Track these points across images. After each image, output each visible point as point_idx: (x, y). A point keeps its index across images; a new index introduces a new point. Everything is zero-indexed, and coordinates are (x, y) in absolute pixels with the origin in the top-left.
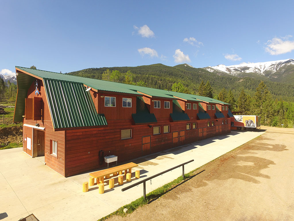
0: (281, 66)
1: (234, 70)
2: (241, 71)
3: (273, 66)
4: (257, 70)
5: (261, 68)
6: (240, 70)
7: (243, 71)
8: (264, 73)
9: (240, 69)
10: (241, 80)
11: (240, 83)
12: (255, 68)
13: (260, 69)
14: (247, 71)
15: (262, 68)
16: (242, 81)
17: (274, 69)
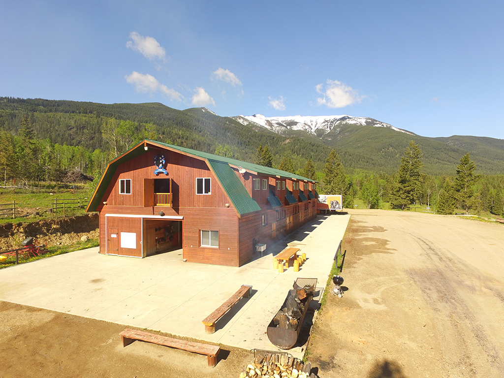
0: (336, 124)
1: (277, 124)
2: (286, 127)
3: (326, 123)
4: (307, 127)
5: (312, 124)
6: (285, 125)
7: (288, 127)
8: (315, 132)
9: (285, 123)
10: (288, 141)
11: (285, 144)
12: (305, 124)
13: (310, 125)
14: (295, 128)
15: (314, 125)
16: (289, 143)
17: (327, 127)
